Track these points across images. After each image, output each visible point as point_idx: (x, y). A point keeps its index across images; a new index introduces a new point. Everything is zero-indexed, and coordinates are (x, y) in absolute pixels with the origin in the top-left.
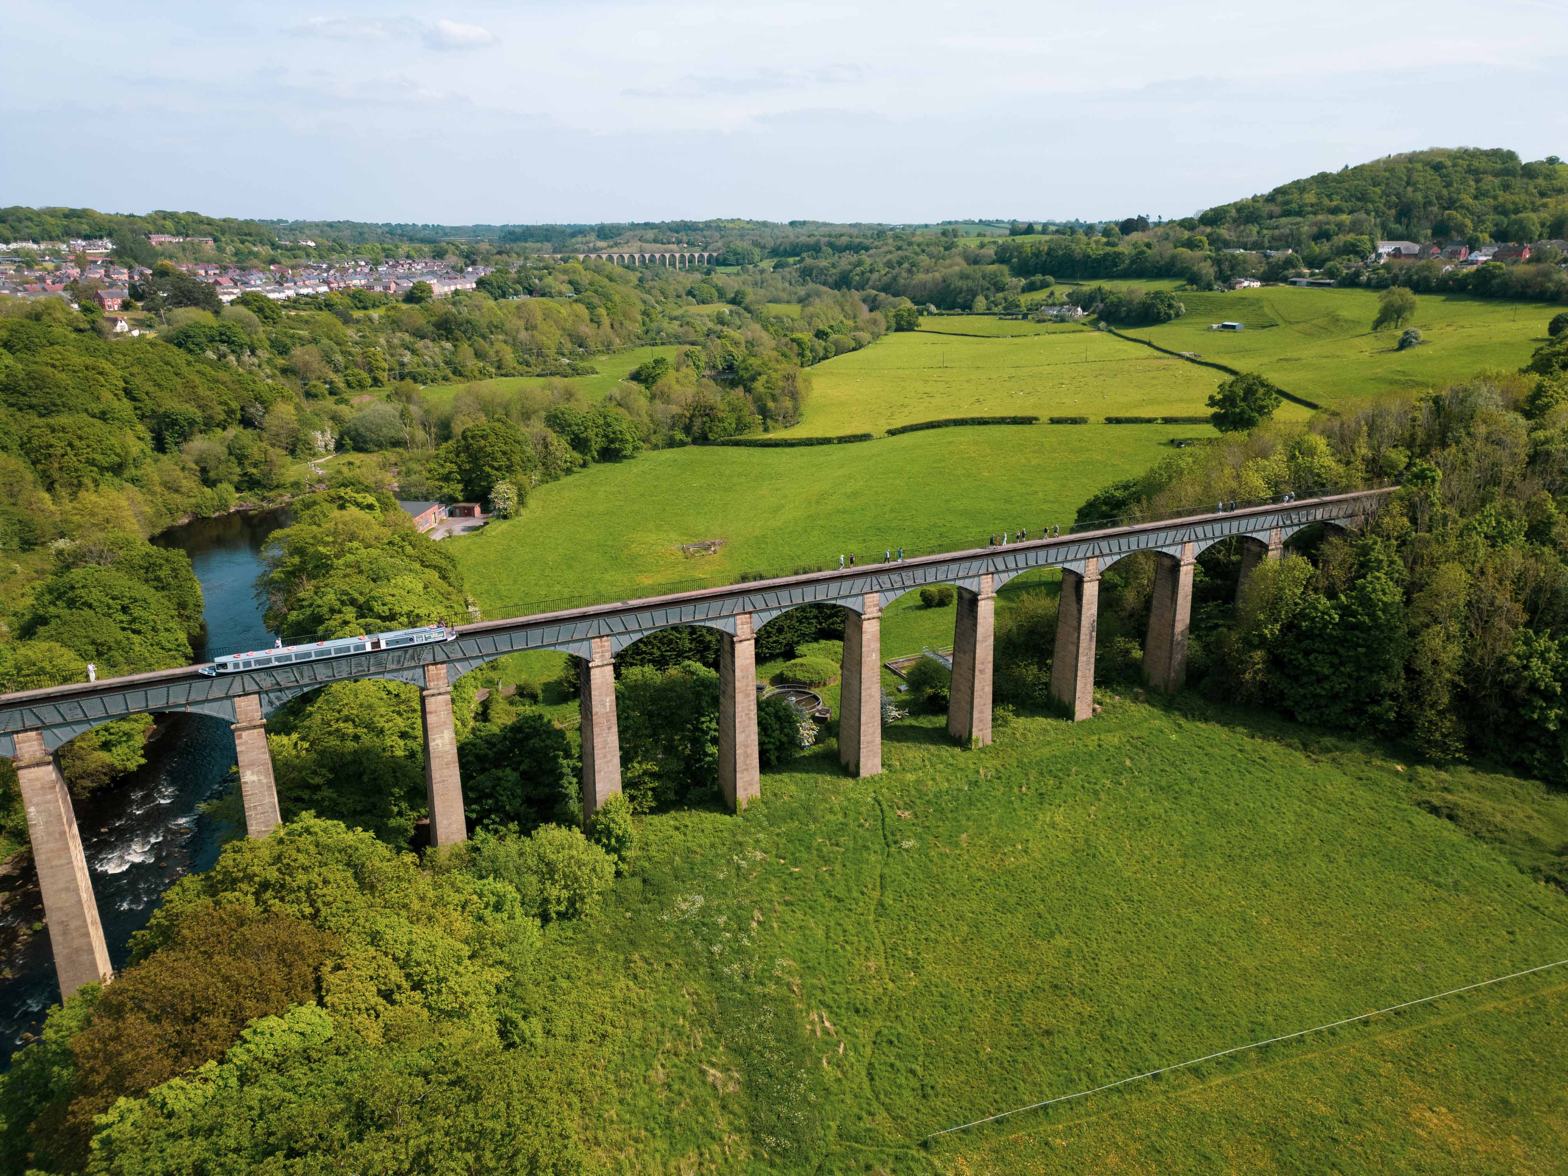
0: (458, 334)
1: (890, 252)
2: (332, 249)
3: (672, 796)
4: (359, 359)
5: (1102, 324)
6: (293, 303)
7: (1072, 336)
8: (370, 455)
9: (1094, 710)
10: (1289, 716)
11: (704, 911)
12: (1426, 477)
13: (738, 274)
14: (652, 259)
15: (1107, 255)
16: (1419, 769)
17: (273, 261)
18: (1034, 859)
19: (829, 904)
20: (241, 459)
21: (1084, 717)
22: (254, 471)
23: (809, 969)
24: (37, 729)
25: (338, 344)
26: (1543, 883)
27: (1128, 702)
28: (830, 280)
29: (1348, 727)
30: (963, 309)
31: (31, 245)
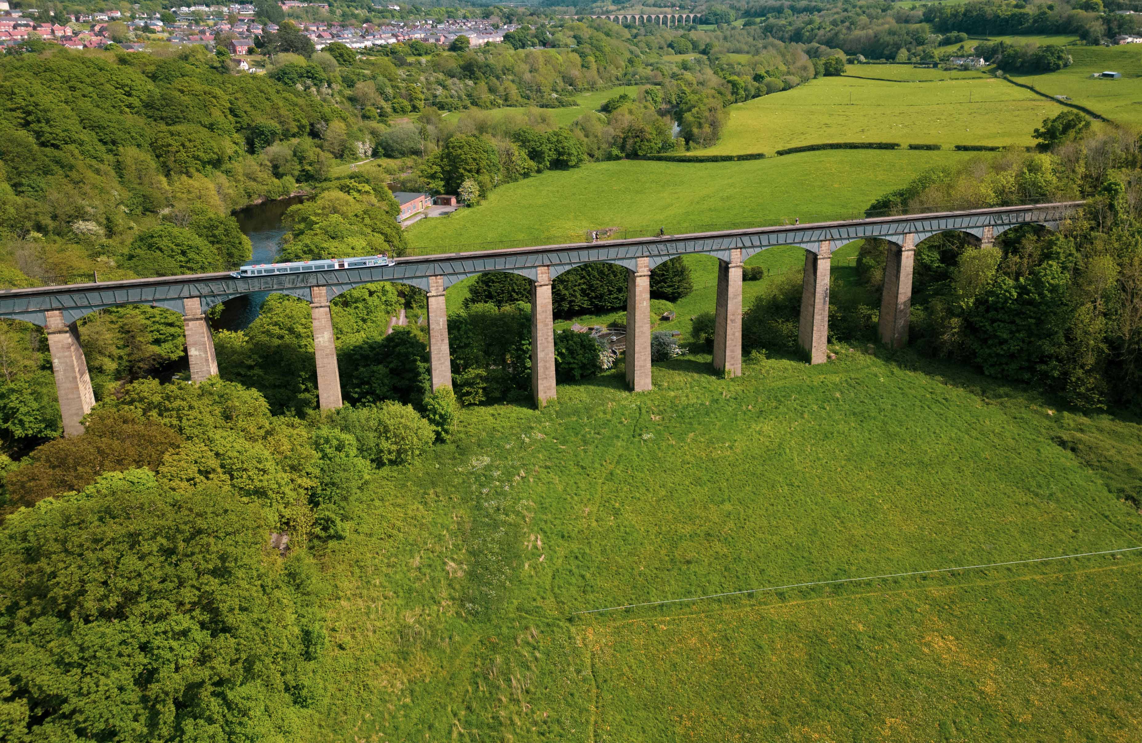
0: (479, 74)
1: (838, 13)
2: (410, 12)
3: (497, 394)
4: (403, 91)
5: (999, 72)
6: (368, 51)
7: (971, 82)
8: (395, 161)
9: (829, 357)
10: (979, 370)
11: (488, 468)
12: (1111, 189)
13: (714, 31)
14: (649, 19)
15: (1014, 15)
16: (1066, 414)
17: (367, 21)
18: (735, 453)
19: (574, 470)
20: (301, 160)
21: (820, 362)
22: (310, 168)
23: (544, 509)
24: (59, 309)
25: (390, 80)
26: (1123, 500)
27: (858, 354)
28: (787, 36)
29: (1023, 381)
30: (887, 59)
31: (204, 8)
